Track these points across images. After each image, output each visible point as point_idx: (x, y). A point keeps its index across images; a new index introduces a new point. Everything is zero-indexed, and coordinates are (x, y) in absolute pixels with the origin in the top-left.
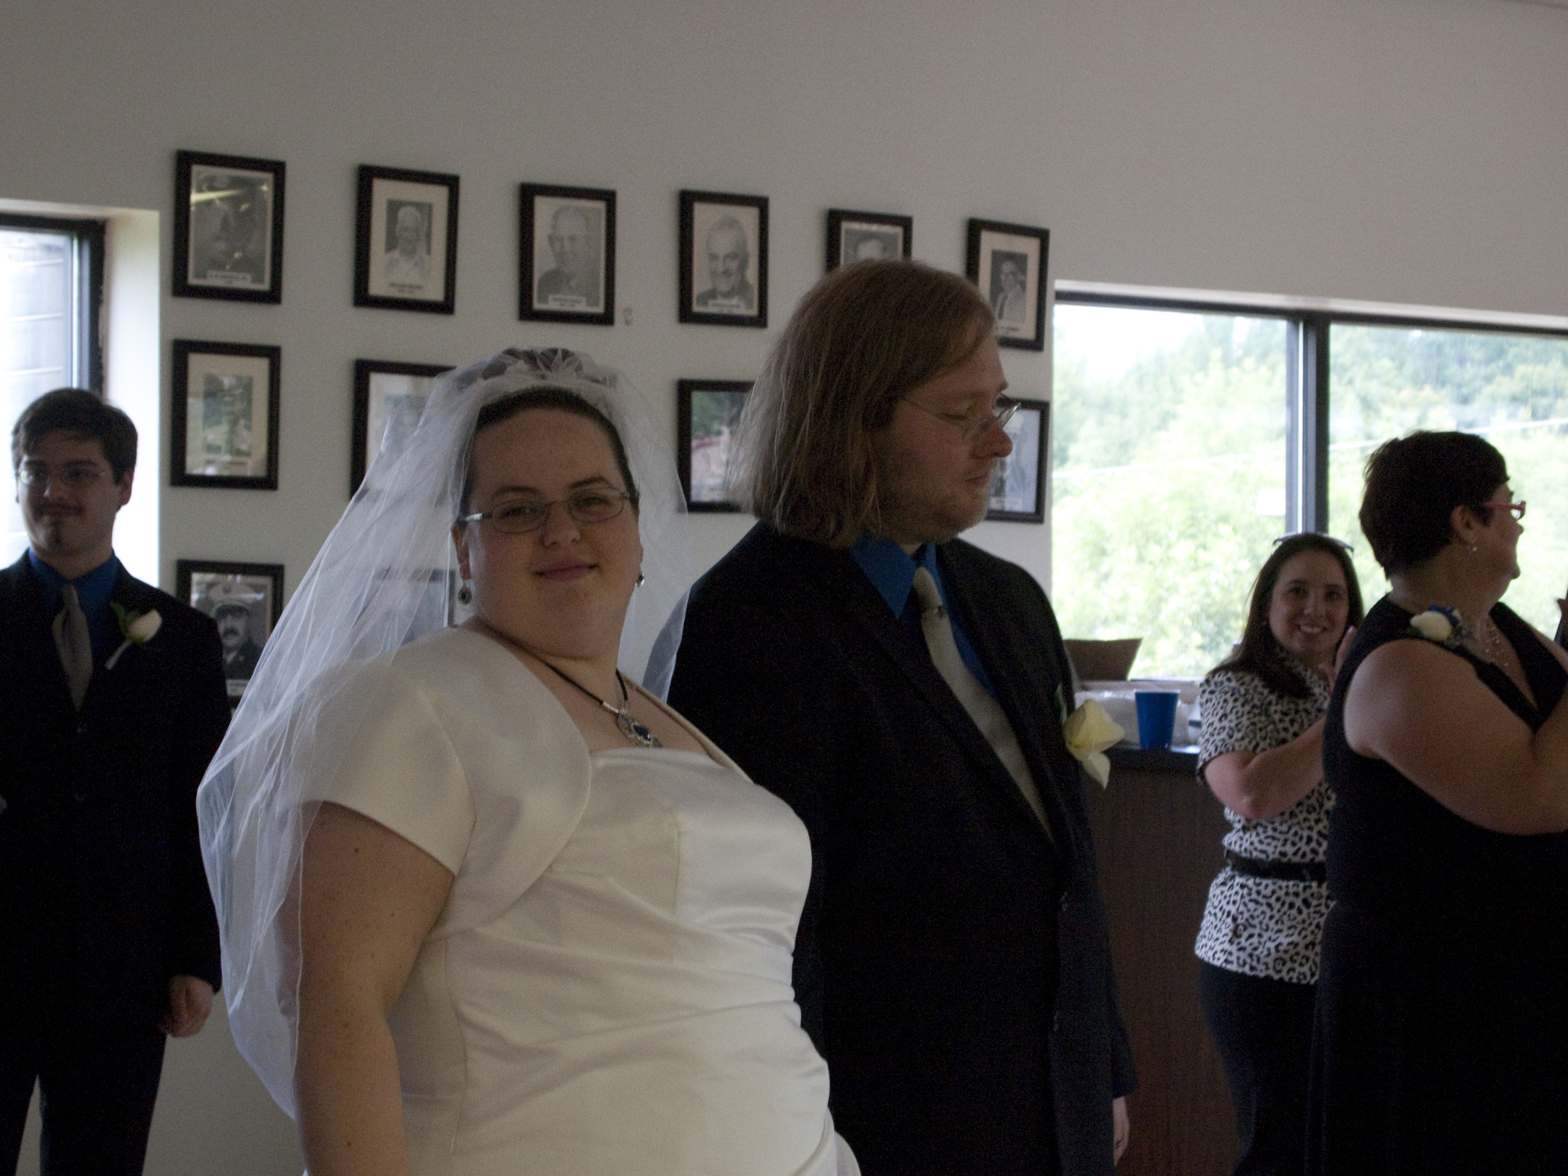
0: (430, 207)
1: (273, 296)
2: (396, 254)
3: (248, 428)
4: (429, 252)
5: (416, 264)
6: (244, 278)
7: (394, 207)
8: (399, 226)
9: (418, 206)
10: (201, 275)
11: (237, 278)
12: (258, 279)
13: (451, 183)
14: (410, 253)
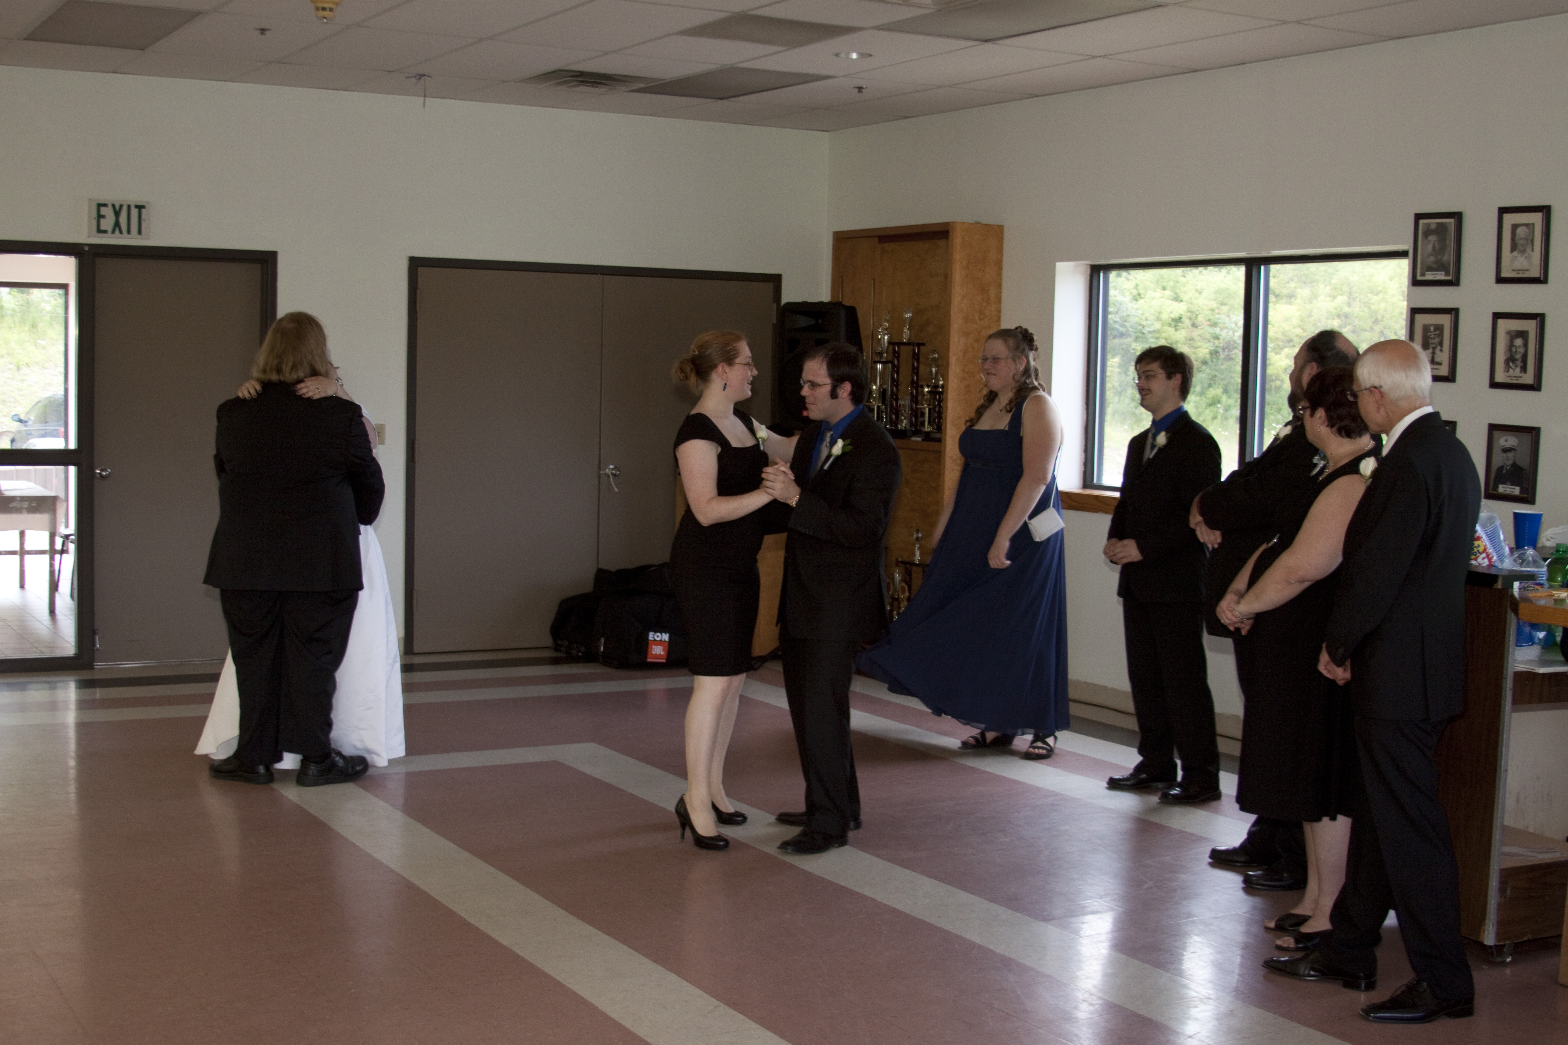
0: (1533, 224)
1: (1454, 282)
2: (1515, 253)
3: (1441, 350)
4: (1533, 251)
5: (1526, 257)
6: (1441, 274)
7: (1515, 227)
8: (1517, 238)
9: (1527, 225)
10: (1423, 275)
11: (1438, 275)
12: (1447, 274)
13: (1545, 210)
14: (1523, 252)
